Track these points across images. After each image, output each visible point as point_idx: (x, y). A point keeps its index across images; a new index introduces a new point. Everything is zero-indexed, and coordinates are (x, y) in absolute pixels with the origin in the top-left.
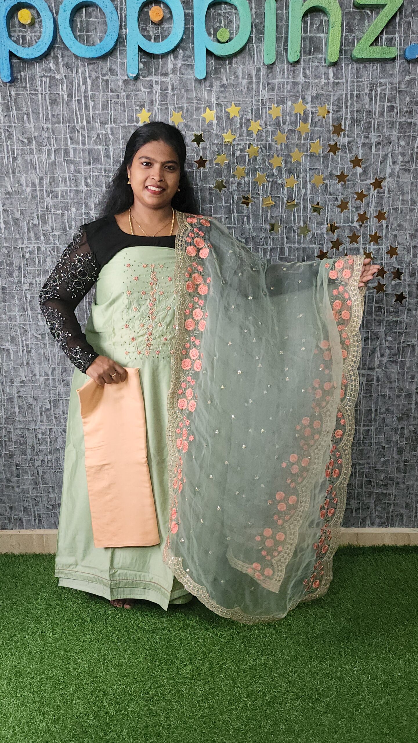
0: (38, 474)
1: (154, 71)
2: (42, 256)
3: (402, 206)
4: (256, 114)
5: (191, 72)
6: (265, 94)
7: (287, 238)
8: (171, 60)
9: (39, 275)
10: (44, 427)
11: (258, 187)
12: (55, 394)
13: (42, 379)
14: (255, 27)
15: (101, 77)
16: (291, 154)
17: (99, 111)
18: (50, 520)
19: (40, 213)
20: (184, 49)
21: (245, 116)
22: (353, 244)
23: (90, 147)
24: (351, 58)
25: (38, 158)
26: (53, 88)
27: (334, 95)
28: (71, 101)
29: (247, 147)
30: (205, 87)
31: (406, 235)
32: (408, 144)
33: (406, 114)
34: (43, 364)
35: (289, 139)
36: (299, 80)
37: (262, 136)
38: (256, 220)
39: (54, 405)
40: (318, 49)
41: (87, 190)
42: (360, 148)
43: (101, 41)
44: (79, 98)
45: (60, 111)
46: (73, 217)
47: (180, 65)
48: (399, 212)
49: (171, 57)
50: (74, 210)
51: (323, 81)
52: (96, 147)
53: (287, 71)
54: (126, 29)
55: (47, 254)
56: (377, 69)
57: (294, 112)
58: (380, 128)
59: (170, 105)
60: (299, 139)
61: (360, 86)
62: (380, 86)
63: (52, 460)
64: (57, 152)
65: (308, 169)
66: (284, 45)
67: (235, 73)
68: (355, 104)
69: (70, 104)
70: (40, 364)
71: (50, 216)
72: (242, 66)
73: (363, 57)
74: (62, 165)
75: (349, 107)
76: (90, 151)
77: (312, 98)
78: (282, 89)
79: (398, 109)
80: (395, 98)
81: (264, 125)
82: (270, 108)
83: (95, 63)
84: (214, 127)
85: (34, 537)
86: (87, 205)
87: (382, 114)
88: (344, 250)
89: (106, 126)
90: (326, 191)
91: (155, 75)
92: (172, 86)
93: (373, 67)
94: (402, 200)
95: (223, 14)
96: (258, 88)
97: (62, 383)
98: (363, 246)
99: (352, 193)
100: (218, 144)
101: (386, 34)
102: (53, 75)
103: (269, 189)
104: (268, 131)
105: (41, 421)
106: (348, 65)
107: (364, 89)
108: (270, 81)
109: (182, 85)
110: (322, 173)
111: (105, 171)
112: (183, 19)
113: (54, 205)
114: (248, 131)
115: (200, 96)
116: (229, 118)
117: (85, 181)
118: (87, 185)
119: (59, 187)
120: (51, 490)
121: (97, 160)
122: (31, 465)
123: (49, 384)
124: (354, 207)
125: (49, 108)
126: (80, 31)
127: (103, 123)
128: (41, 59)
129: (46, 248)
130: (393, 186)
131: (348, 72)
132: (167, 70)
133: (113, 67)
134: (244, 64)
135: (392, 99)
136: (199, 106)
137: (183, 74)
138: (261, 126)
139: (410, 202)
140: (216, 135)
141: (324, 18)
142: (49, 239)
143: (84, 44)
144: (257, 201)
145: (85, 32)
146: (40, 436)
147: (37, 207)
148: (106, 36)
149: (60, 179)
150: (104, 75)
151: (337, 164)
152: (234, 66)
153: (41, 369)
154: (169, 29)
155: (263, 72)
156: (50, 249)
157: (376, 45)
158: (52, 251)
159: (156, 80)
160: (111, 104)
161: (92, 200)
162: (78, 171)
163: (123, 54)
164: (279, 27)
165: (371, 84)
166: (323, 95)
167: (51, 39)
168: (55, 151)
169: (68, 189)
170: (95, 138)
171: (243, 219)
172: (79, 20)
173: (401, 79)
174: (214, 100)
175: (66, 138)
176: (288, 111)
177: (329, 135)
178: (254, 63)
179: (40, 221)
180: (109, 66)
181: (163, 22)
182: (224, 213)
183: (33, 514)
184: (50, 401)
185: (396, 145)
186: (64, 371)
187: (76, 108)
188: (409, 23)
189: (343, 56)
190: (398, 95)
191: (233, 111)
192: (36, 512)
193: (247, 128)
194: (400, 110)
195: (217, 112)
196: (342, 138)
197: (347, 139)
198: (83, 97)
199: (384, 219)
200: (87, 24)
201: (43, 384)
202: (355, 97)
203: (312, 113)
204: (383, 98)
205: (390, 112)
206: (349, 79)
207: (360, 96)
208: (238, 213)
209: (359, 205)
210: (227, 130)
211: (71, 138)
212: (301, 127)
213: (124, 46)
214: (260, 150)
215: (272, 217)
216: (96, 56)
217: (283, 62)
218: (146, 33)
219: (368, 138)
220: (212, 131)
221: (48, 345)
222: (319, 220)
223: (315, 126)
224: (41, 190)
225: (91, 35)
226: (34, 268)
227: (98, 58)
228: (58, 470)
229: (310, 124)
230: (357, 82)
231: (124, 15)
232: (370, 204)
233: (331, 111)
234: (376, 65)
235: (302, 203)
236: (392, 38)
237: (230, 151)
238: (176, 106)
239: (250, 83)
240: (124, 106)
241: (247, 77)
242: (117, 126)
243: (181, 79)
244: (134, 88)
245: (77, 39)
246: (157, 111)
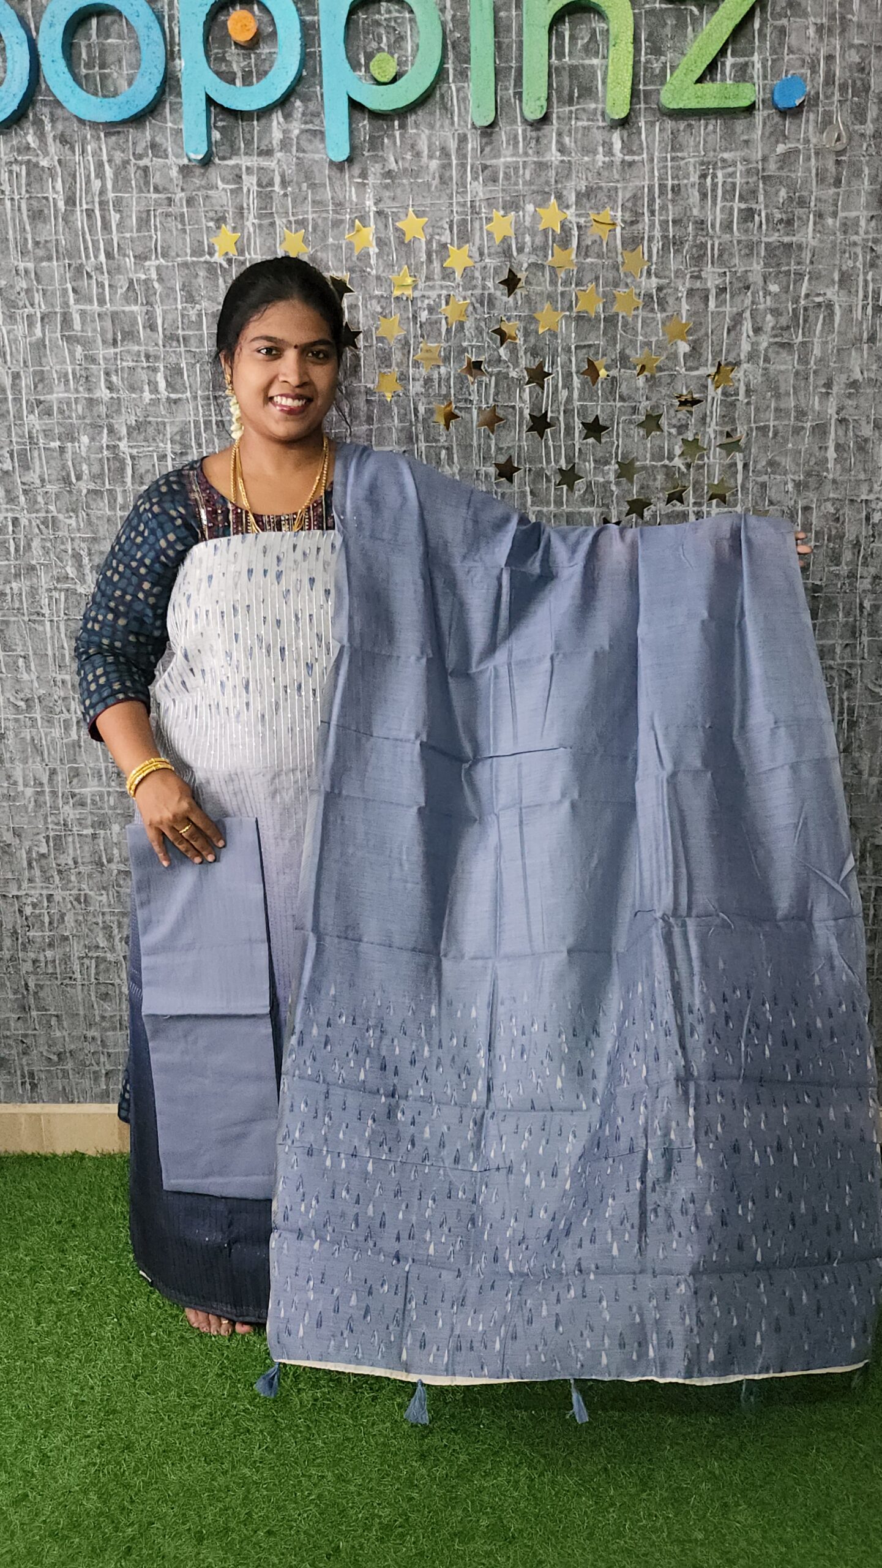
0: (27, 990)
1: (242, 145)
2: (22, 536)
3: (776, 423)
4: (459, 232)
5: (321, 146)
6: (477, 189)
7: (532, 492)
8: (279, 123)
9: (17, 576)
10: (37, 892)
11: (468, 387)
12: (58, 824)
13: (29, 792)
14: (454, 48)
15: (133, 161)
16: (535, 315)
17: (132, 231)
18: (55, 1085)
19: (16, 447)
20: (306, 99)
21: (437, 237)
22: (674, 505)
23: (114, 308)
24: (659, 109)
25: (8, 333)
26: (36, 186)
27: (625, 188)
28: (73, 212)
29: (443, 302)
30: (352, 177)
31: (786, 483)
32: (786, 290)
33: (779, 227)
34: (30, 761)
35: (530, 284)
36: (548, 158)
37: (473, 278)
38: (466, 457)
39: (55, 845)
40: (588, 91)
41: (112, 398)
42: (684, 300)
43: (130, 84)
44: (89, 207)
45: (50, 235)
46: (84, 454)
47: (296, 132)
48: (771, 434)
49: (277, 117)
50: (85, 439)
51: (600, 158)
52: (127, 309)
53: (524, 139)
54: (180, 58)
55: (31, 532)
56: (715, 132)
57: (541, 227)
58: (726, 257)
59: (280, 217)
60: (553, 282)
61: (679, 168)
62: (723, 168)
63: (54, 961)
64: (46, 320)
65: (573, 347)
66: (515, 86)
67: (413, 146)
68: (670, 207)
69: (71, 219)
70: (25, 761)
71: (36, 454)
72: (427, 131)
73: (681, 106)
74: (58, 347)
75: (657, 213)
76: (114, 316)
77: (577, 197)
78: (513, 179)
79: (763, 214)
80: (754, 192)
81: (477, 255)
82: (489, 220)
83: (119, 132)
84: (373, 261)
85: (23, 1120)
86: (111, 430)
87: (728, 227)
88: (654, 516)
89: (147, 263)
90: (612, 391)
91: (246, 154)
92: (283, 177)
93: (706, 128)
94: (777, 410)
95: (384, 24)
96: (463, 176)
97: (71, 801)
98: (696, 509)
99: (669, 396)
100: (382, 296)
101: (733, 55)
102: (34, 160)
103: (492, 390)
104: (485, 267)
105: (30, 880)
106: (652, 124)
107: (689, 174)
108: (488, 163)
109: (302, 175)
110: (604, 355)
111: (148, 357)
112: (299, 35)
113: (44, 431)
114: (443, 269)
115: (341, 197)
116: (403, 242)
117: (106, 380)
118: (110, 387)
119: (51, 392)
120: (54, 1021)
121: (130, 335)
122: (11, 970)
123: (45, 803)
124: (674, 426)
125: (28, 228)
126: (88, 66)
127: (141, 258)
128: (9, 128)
129: (30, 521)
130: (757, 380)
131: (654, 140)
132: (271, 143)
133: (157, 139)
134: (431, 126)
135: (750, 194)
136: (339, 217)
137: (304, 151)
138: (471, 257)
139: (793, 414)
140: (378, 278)
141: (599, 25)
142: (36, 502)
143: (95, 94)
144: (468, 416)
145: (97, 68)
146: (28, 910)
147: (10, 436)
148: (138, 77)
149: (55, 376)
150: (140, 157)
151: (636, 335)
152: (412, 131)
153: (27, 772)
154: (271, 58)
155: (473, 143)
156: (38, 522)
157: (713, 80)
158: (42, 527)
159: (249, 164)
160: (155, 216)
161: (122, 419)
162: (93, 360)
163: (176, 111)
164: (504, 46)
165: (702, 163)
166: (600, 188)
167: (26, 84)
168: (42, 319)
169: (73, 396)
170: (125, 289)
171: (438, 455)
172: (83, 43)
173: (767, 152)
174: (369, 203)
175: (65, 291)
176: (527, 224)
177: (616, 274)
178: (453, 124)
179: (16, 465)
180: (149, 138)
181: (258, 43)
182: (398, 443)
183: (19, 1073)
184: (47, 838)
185: (761, 293)
186: (74, 776)
187: (83, 228)
188: (782, 31)
189: (642, 106)
190: (761, 185)
191: (413, 226)
192: (26, 1069)
193: (442, 261)
194: (767, 215)
195: (376, 228)
196: (643, 278)
197: (654, 282)
198: (97, 205)
199: (740, 450)
200: (103, 51)
201: (33, 803)
202: (670, 193)
203: (579, 227)
204: (729, 193)
205: (745, 221)
206: (656, 154)
207: (679, 189)
208: (427, 441)
209: (684, 422)
210: (400, 267)
211: (74, 290)
212: (555, 257)
213: (179, 95)
214: (471, 308)
215: (499, 449)
216: (119, 118)
217: (515, 122)
218: (224, 68)
219: (699, 277)
220: (368, 270)
221: (39, 721)
222: (600, 454)
223: (587, 256)
224: (17, 400)
225: (110, 75)
226: (6, 562)
227: (124, 122)
228: (67, 981)
229: (575, 252)
230: (673, 159)
231: (176, 31)
232: (708, 419)
233: (619, 221)
234: (714, 122)
235: (561, 418)
236: (746, 64)
237: (406, 308)
238: (292, 219)
239: (446, 166)
240: (183, 222)
241: (438, 153)
242: (170, 264)
243: (300, 163)
244: (203, 183)
245: (80, 85)
246: (251, 230)
